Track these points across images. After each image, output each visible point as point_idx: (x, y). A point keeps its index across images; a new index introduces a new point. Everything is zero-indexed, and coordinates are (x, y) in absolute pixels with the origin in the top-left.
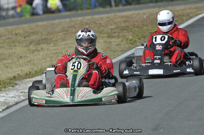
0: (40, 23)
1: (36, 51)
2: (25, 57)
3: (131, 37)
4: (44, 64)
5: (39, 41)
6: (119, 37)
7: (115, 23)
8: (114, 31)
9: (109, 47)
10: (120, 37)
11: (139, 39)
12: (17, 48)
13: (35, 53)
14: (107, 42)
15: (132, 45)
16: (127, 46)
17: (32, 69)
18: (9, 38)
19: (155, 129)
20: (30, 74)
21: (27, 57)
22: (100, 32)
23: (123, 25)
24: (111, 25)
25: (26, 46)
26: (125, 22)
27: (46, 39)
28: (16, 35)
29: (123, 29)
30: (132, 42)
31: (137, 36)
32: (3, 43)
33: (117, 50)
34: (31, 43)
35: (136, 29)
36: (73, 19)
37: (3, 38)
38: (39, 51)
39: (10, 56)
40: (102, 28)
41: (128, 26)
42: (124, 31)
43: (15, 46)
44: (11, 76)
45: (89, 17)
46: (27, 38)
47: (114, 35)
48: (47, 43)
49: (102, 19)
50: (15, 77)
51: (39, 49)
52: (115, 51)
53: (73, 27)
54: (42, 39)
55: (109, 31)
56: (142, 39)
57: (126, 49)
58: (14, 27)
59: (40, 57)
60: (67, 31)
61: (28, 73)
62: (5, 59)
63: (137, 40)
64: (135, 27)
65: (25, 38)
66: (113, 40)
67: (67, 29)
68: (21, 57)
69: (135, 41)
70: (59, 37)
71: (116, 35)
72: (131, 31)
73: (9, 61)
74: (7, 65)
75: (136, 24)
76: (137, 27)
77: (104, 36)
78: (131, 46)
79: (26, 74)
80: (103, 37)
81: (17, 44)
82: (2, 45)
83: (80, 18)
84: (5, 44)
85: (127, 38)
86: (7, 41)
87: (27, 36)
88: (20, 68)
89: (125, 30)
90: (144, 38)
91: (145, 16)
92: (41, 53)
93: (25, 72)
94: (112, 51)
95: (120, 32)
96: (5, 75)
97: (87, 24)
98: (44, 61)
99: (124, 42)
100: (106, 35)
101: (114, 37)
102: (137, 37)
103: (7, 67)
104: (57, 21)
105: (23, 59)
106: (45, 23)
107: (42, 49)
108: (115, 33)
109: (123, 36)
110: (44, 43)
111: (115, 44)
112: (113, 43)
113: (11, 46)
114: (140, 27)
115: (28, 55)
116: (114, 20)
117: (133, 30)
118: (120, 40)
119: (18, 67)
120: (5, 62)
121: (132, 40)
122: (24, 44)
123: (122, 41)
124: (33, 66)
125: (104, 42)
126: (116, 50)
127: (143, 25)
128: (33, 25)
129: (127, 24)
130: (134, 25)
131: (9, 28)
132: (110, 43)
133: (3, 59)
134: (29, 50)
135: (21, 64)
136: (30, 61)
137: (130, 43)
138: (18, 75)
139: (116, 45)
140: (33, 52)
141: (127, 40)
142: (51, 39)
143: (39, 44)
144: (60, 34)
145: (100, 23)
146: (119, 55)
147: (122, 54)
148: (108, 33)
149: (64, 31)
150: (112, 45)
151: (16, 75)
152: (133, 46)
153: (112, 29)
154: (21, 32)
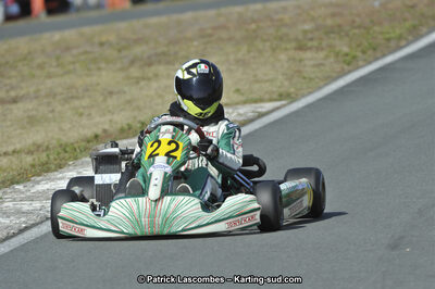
0: (154, 20)
1: (143, 79)
2: (119, 92)
3: (345, 49)
4: (160, 107)
5: (149, 57)
6: (319, 49)
7: (313, 19)
8: (310, 36)
9: (299, 71)
10: (322, 49)
11: (364, 52)
12: (104, 73)
13: (142, 83)
14: (294, 59)
15: (349, 64)
16: (337, 67)
17: (135, 117)
18: (86, 52)
19: (394, 246)
20: (130, 128)
21: (125, 92)
22: (281, 39)
23: (329, 22)
24: (304, 22)
25: (122, 69)
26: (333, 15)
27: (164, 54)
28: (102, 44)
29: (329, 31)
30: (348, 58)
31: (358, 46)
32: (74, 63)
33: (317, 77)
34: (132, 63)
35: (356, 31)
36: (224, 10)
37: (75, 52)
38: (149, 79)
39: (87, 90)
40: (284, 30)
41: (340, 26)
42: (332, 35)
43: (99, 69)
44: (89, 133)
45: (258, 6)
46: (124, 53)
47: (310, 44)
48: (168, 63)
49: (285, 9)
50: (96, 136)
51: (150, 75)
52: (311, 79)
53: (224, 27)
54: (157, 55)
55: (300, 37)
56: (370, 52)
57: (334, 75)
58: (97, 28)
59: (152, 92)
60: (210, 36)
61: (126, 127)
62: (77, 98)
63: (359, 54)
64: (355, 28)
65: (119, 51)
66: (308, 54)
67: (210, 31)
68: (111, 93)
69: (354, 57)
70: (193, 49)
71: (315, 43)
72: (347, 35)
73: (86, 102)
74: (81, 110)
75: (357, 19)
76: (359, 27)
77: (288, 46)
78: (346, 67)
79: (122, 130)
80: (286, 49)
81: (103, 65)
82: (71, 67)
83: (238, 9)
84: (77, 65)
85: (337, 49)
86: (83, 57)
87: (124, 48)
88: (109, 117)
89: (333, 32)
90: (375, 49)
91: (377, 4)
92: (154, 85)
93: (119, 126)
94: (304, 78)
95: (321, 39)
96: (75, 132)
97: (254, 21)
98: (160, 101)
99: (332, 60)
100: (294, 45)
101: (310, 48)
102: (360, 49)
103: (81, 115)
104: (188, 16)
105: (114, 97)
106: (163, 19)
107: (156, 75)
108: (311, 39)
109: (330, 46)
110: (159, 62)
111: (312, 63)
112: (307, 62)
113: (89, 70)
114: (365, 28)
115: (126, 89)
116: (312, 13)
117: (351, 33)
118: (322, 55)
119: (104, 115)
120: (76, 103)
121: (347, 55)
122: (119, 65)
123: (327, 57)
124: (136, 113)
125: (289, 59)
126: (313, 76)
127: (372, 22)
128: (137, 24)
129: (338, 20)
130: (354, 22)
131: (87, 30)
132: (301, 61)
133: (72, 98)
134: (128, 78)
135: (110, 108)
136: (129, 102)
137: (344, 62)
138: (105, 131)
139: (314, 66)
140: (138, 83)
141: (337, 55)
142: (176, 53)
143: (150, 65)
144: (195, 43)
145: (281, 20)
146: (320, 88)
147: (326, 85)
148: (297, 40)
149: (203, 37)
150: (305, 66)
151: (99, 132)
152: (350, 68)
153: (305, 32)
154: (112, 38)
